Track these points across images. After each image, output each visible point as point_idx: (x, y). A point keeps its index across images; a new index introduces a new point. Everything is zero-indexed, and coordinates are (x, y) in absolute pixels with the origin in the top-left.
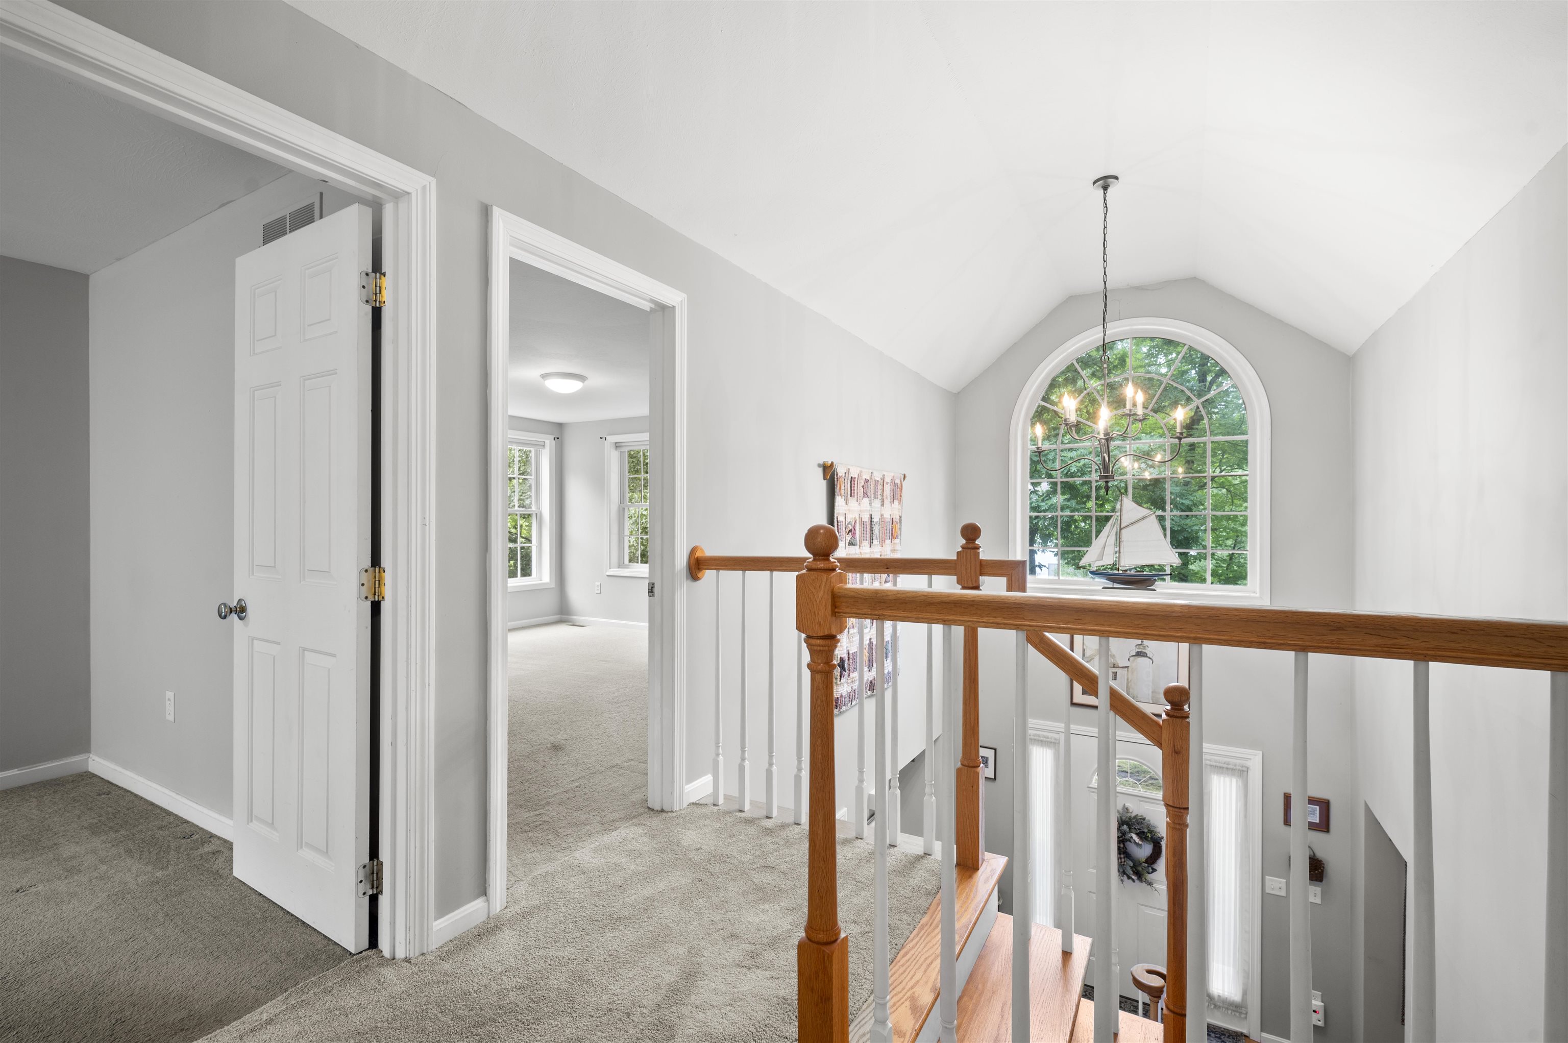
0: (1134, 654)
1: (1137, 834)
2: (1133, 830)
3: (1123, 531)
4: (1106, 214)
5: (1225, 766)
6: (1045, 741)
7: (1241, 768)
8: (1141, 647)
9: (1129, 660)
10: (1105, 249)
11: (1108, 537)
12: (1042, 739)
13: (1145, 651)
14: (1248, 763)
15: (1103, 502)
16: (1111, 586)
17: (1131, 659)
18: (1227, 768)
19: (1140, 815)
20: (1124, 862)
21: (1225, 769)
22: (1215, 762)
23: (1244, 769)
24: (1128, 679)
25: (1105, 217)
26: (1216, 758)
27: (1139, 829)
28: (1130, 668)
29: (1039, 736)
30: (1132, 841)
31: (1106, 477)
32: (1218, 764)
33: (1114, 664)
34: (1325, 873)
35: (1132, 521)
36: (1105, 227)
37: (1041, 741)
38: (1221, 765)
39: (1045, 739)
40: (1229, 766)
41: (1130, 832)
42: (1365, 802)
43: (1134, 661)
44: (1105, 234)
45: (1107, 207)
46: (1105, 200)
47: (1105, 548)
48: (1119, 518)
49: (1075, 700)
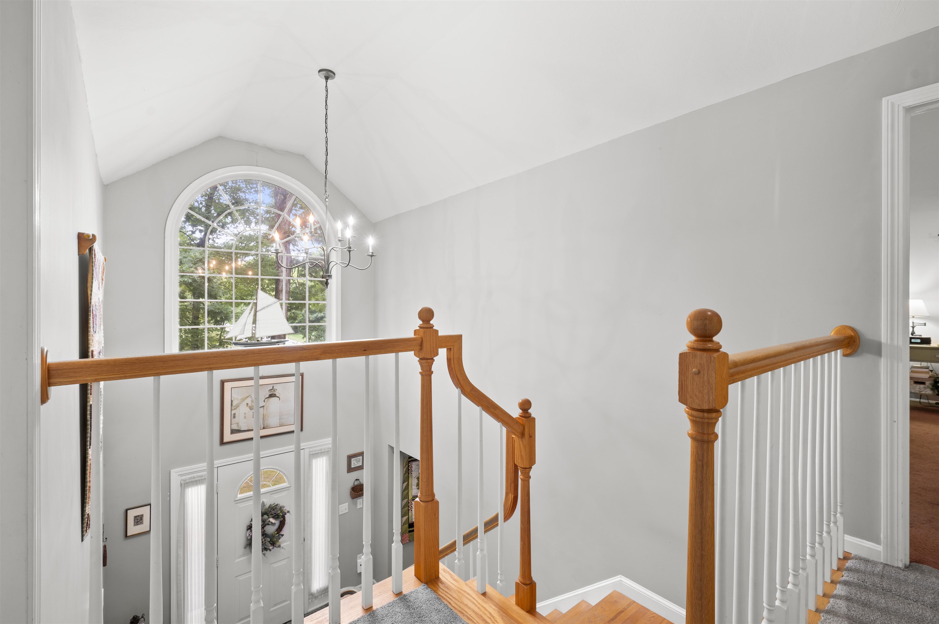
0: (268, 396)
1: (273, 517)
2: (270, 516)
3: (258, 313)
5: (320, 451)
6: (200, 480)
7: (328, 450)
8: (272, 391)
9: (264, 401)
11: (248, 317)
12: (196, 479)
13: (274, 393)
17: (266, 400)
18: (321, 453)
19: (272, 504)
20: (265, 540)
21: (320, 454)
24: (263, 415)
27: (275, 513)
28: (265, 407)
29: (194, 478)
30: (270, 523)
32: (315, 452)
33: (253, 407)
35: (264, 306)
37: (196, 481)
38: (318, 452)
39: (201, 478)
40: (322, 451)
41: (269, 518)
43: (267, 401)
47: (245, 325)
48: (256, 304)
49: (225, 440)
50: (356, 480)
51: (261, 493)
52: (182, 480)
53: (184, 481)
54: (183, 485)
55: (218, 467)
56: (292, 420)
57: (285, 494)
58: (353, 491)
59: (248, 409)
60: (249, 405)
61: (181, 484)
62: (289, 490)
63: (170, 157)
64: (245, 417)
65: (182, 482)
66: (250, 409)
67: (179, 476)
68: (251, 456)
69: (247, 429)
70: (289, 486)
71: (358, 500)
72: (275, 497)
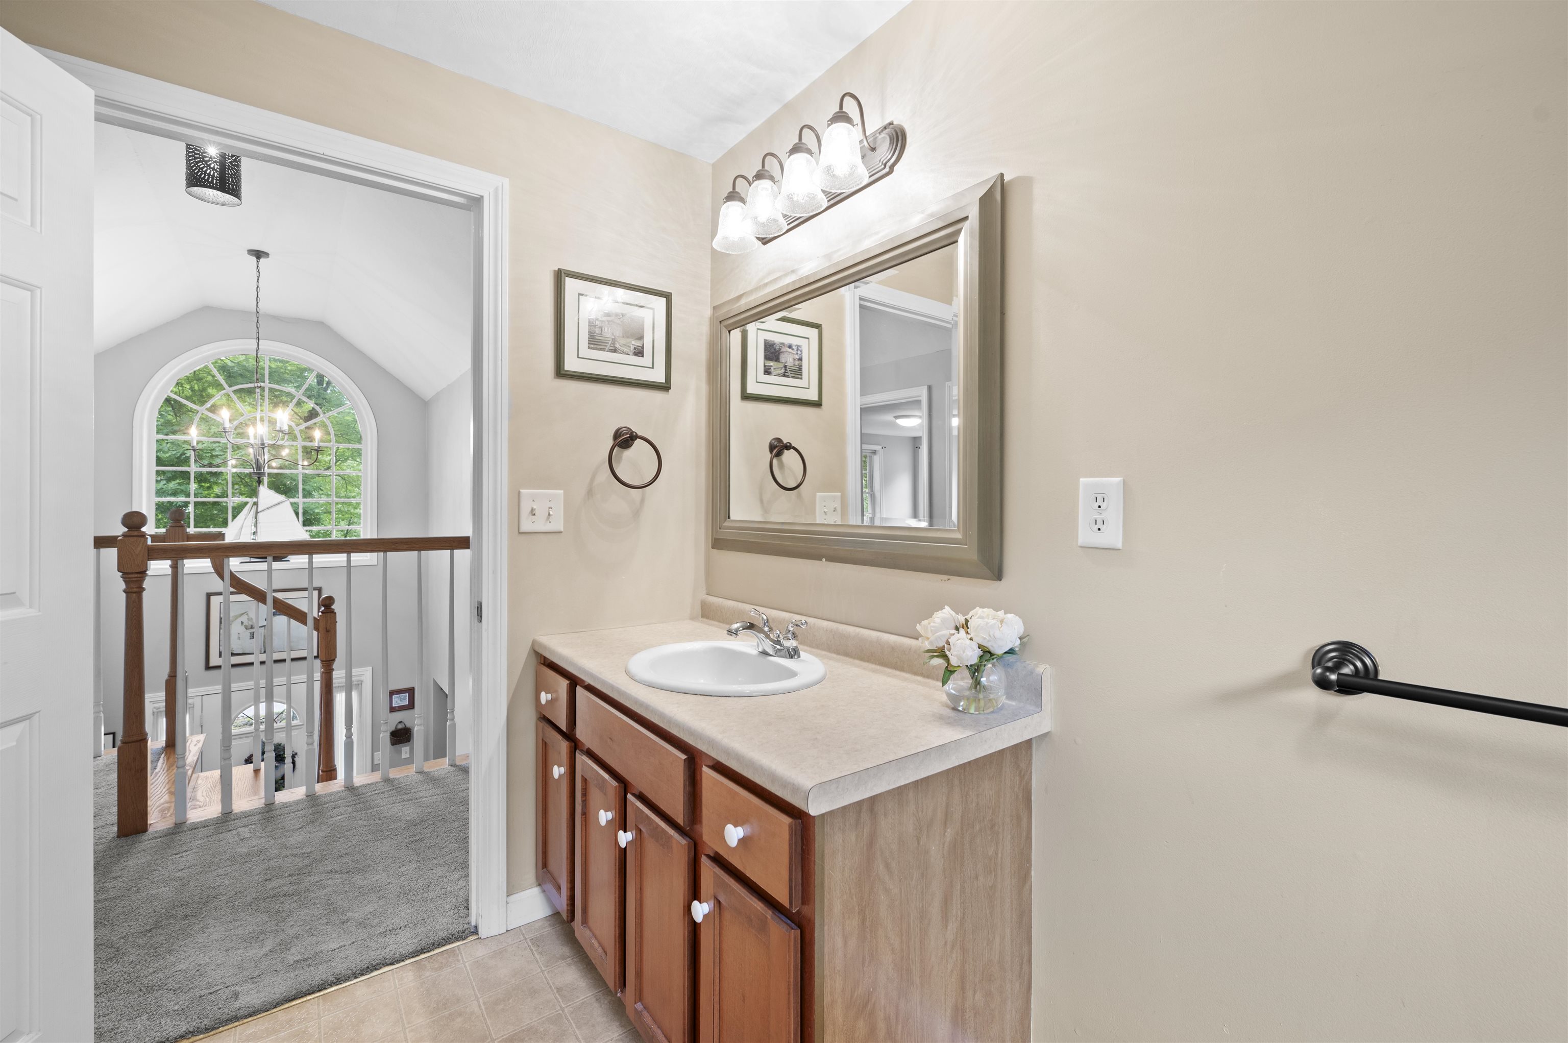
3: (259, 514)
4: (259, 277)
7: (357, 683)
10: (257, 303)
11: (245, 519)
14: (362, 678)
15: (211, 485)
16: (248, 561)
22: (339, 683)
23: (360, 682)
24: (264, 636)
25: (258, 279)
26: (338, 680)
28: (266, 627)
31: (259, 474)
32: (340, 685)
33: (252, 626)
34: (411, 735)
35: (268, 506)
36: (258, 287)
42: (434, 680)
44: (258, 292)
45: (259, 272)
46: (258, 266)
47: (242, 528)
48: (256, 504)
49: (211, 664)
50: (401, 722)
51: (275, 728)
52: (155, 708)
53: (157, 709)
54: (155, 714)
55: (202, 696)
56: (304, 644)
57: (296, 733)
58: (393, 736)
59: (243, 628)
60: (244, 624)
61: (153, 712)
62: (300, 728)
63: (140, 334)
64: (239, 638)
65: (155, 710)
66: (247, 629)
67: (151, 703)
68: (250, 684)
69: (241, 653)
70: (301, 724)
71: (403, 748)
72: (281, 736)
